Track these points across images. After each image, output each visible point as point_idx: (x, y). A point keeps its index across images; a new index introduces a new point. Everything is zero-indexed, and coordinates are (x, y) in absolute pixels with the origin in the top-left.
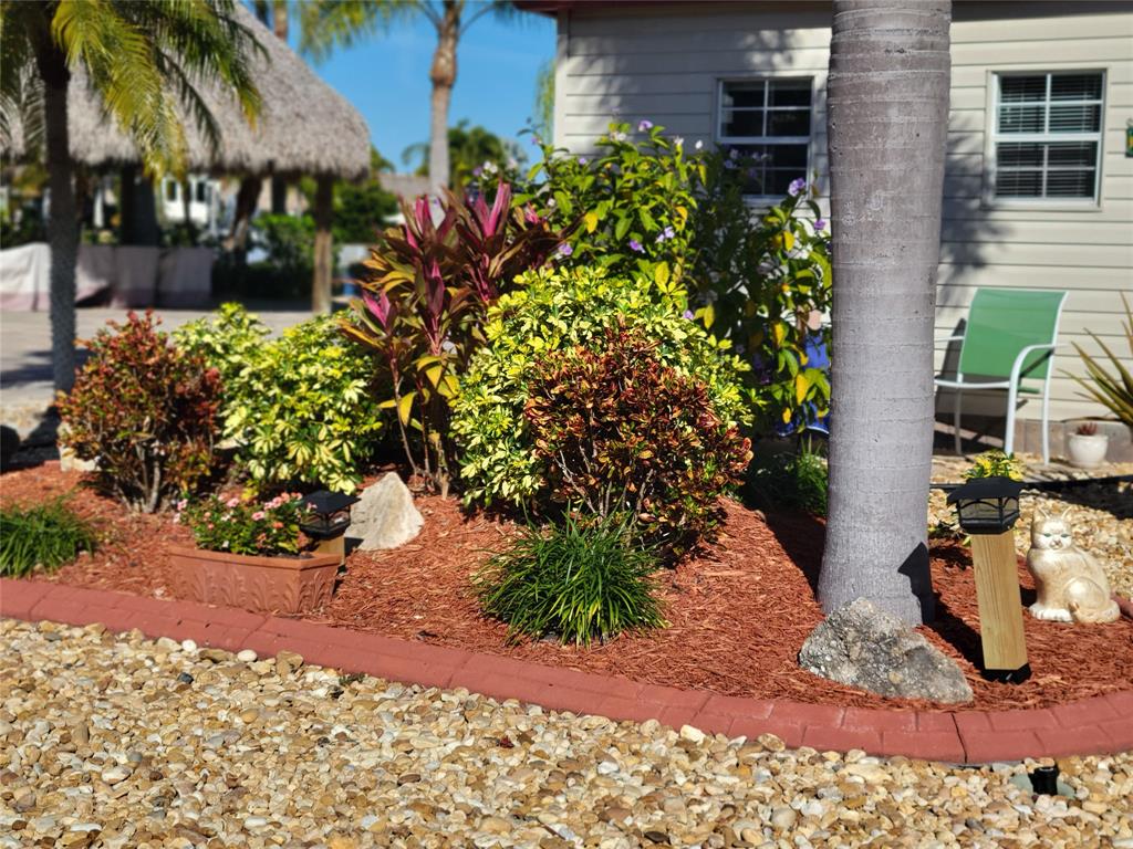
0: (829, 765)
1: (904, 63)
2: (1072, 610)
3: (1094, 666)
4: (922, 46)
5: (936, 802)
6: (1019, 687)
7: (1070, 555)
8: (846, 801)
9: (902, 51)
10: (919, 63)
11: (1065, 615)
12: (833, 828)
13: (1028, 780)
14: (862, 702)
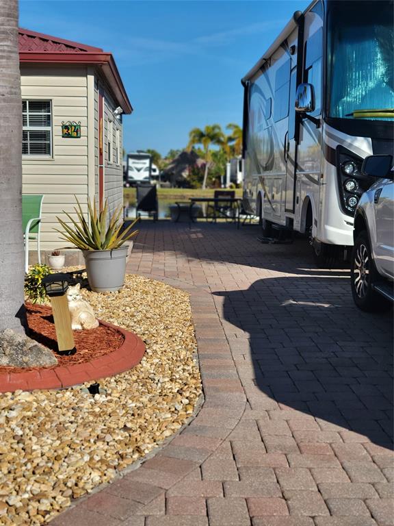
0: (9, 398)
1: (5, 100)
2: (82, 325)
3: (98, 344)
4: (11, 93)
5: (58, 404)
6: (74, 356)
7: (80, 303)
8: (24, 409)
9: (3, 95)
10: (11, 100)
11: (80, 327)
12: (23, 419)
13: (88, 390)
14: (14, 371)
